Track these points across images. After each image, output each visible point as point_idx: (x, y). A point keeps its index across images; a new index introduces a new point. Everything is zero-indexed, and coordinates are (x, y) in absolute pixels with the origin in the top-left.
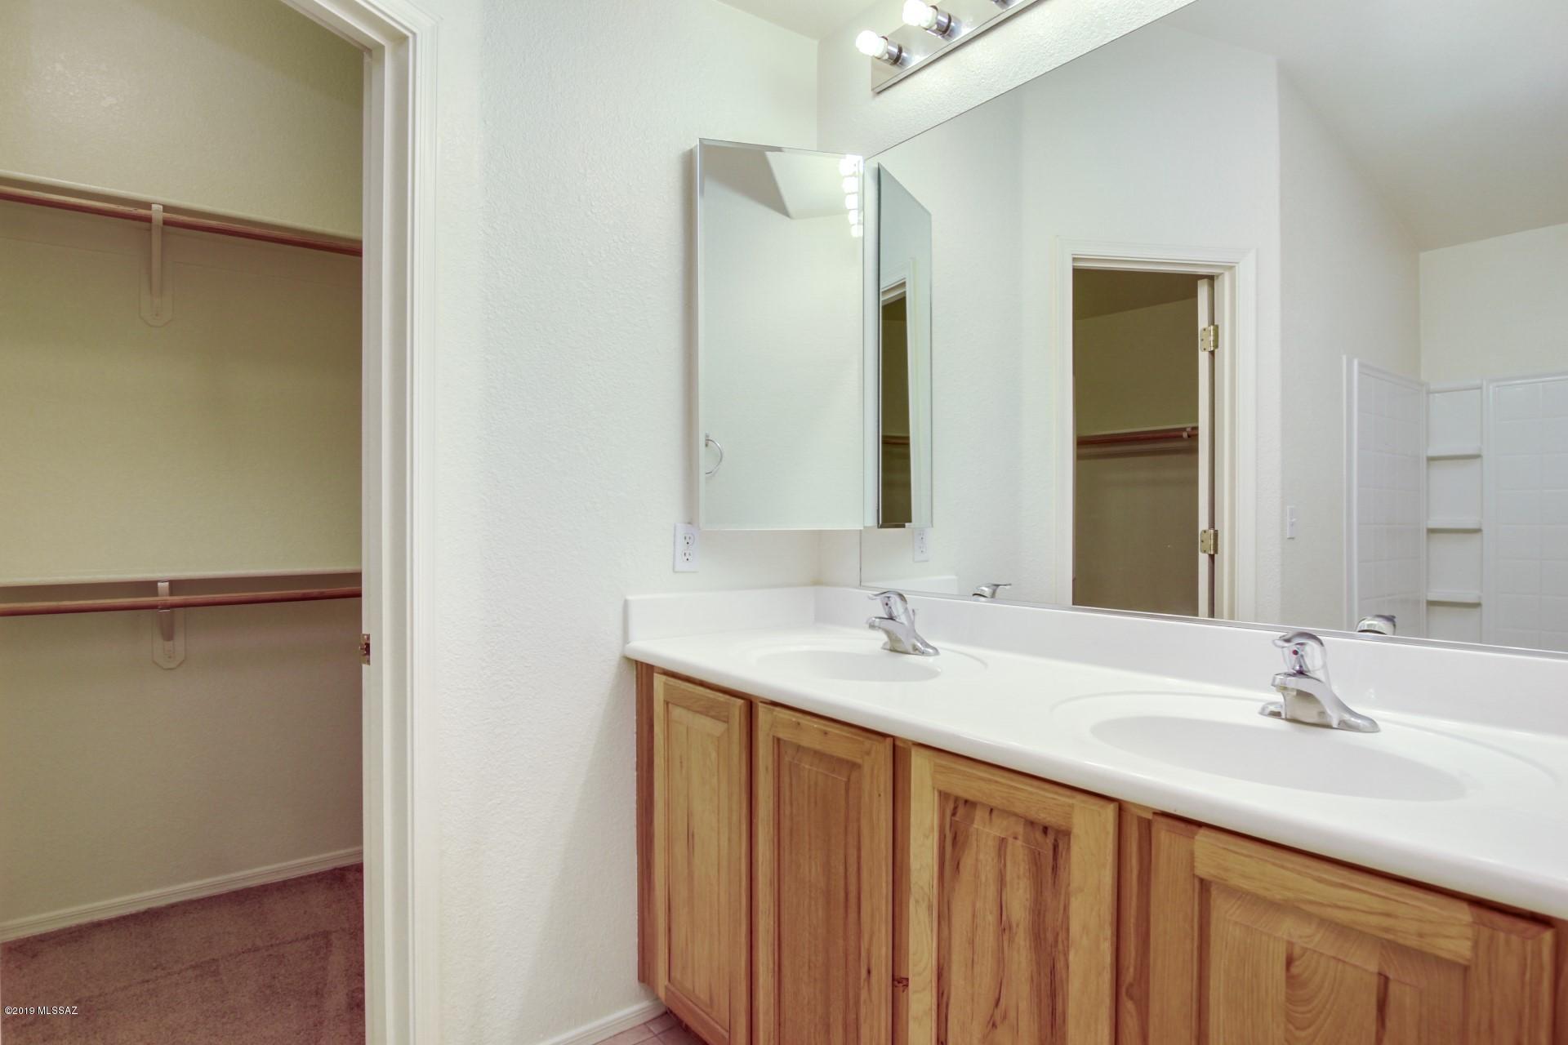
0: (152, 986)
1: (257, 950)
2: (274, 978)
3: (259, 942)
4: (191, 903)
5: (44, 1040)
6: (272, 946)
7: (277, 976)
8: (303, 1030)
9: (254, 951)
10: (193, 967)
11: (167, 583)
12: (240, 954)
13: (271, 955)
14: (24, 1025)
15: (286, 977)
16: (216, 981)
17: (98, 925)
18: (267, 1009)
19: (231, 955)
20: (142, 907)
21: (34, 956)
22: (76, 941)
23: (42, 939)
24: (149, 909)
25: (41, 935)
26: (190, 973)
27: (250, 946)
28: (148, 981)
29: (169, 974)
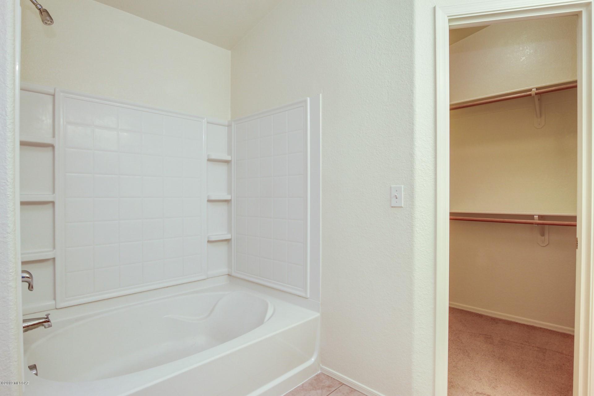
0: (523, 346)
1: (562, 353)
2: (564, 365)
3: (564, 352)
4: (547, 330)
5: (490, 343)
6: (568, 355)
7: (565, 364)
8: (565, 384)
9: (561, 354)
10: (538, 347)
11: (537, 216)
12: (555, 352)
13: (566, 358)
14: (487, 338)
15: (568, 367)
16: (543, 355)
17: (517, 323)
18: (556, 371)
19: (552, 350)
20: (531, 324)
21: (497, 323)
22: (509, 325)
23: (500, 320)
24: (533, 326)
25: (500, 319)
26: (536, 349)
27: (560, 351)
28: (522, 344)
29: (530, 345)
